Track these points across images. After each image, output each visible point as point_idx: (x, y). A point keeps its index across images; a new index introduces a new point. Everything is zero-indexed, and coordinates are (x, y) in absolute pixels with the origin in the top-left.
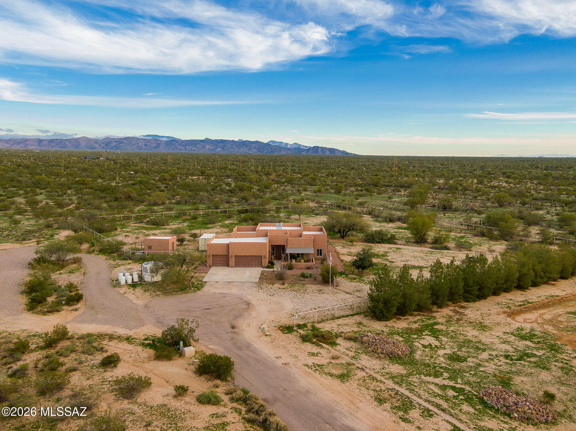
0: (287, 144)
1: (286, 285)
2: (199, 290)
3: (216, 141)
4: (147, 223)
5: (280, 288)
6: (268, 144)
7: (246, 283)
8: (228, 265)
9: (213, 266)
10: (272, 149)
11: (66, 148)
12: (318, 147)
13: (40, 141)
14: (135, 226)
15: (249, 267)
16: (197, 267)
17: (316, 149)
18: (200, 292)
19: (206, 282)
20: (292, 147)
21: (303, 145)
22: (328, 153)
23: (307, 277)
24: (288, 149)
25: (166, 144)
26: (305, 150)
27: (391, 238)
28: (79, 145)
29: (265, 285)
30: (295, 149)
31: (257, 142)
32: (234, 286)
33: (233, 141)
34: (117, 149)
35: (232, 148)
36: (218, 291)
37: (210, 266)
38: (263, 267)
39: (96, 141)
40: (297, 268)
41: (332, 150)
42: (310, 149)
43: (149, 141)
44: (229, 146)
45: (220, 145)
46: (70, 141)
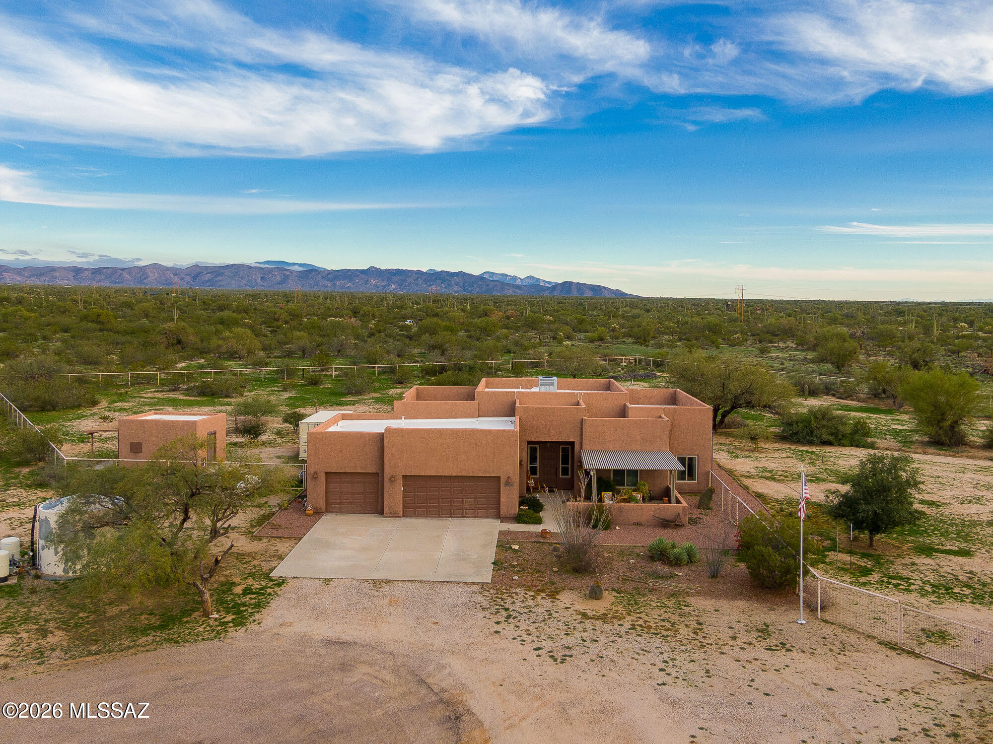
0: (515, 278)
1: (608, 598)
2: (240, 622)
3: (388, 271)
4: (188, 392)
5: (584, 615)
6: (481, 278)
7: (445, 589)
8: (377, 508)
9: (327, 511)
10: (488, 286)
11: (122, 283)
12: (571, 283)
13: (77, 271)
14: (151, 398)
15: (452, 515)
16: (273, 514)
17: (567, 286)
18: (240, 633)
19: (281, 582)
20: (524, 284)
21: (543, 281)
22: (589, 294)
23: (676, 562)
24: (518, 287)
25: (299, 277)
26: (548, 288)
27: (855, 432)
28: (145, 279)
29: (519, 600)
30: (529, 286)
31: (461, 273)
32: (393, 602)
33: (419, 272)
34: (213, 285)
35: (417, 285)
36: (322, 630)
37: (318, 513)
38: (504, 519)
39: (176, 271)
40: (624, 524)
41: (596, 289)
42: (555, 286)
43: (270, 271)
44: (410, 280)
45: (396, 279)
46: (129, 270)
